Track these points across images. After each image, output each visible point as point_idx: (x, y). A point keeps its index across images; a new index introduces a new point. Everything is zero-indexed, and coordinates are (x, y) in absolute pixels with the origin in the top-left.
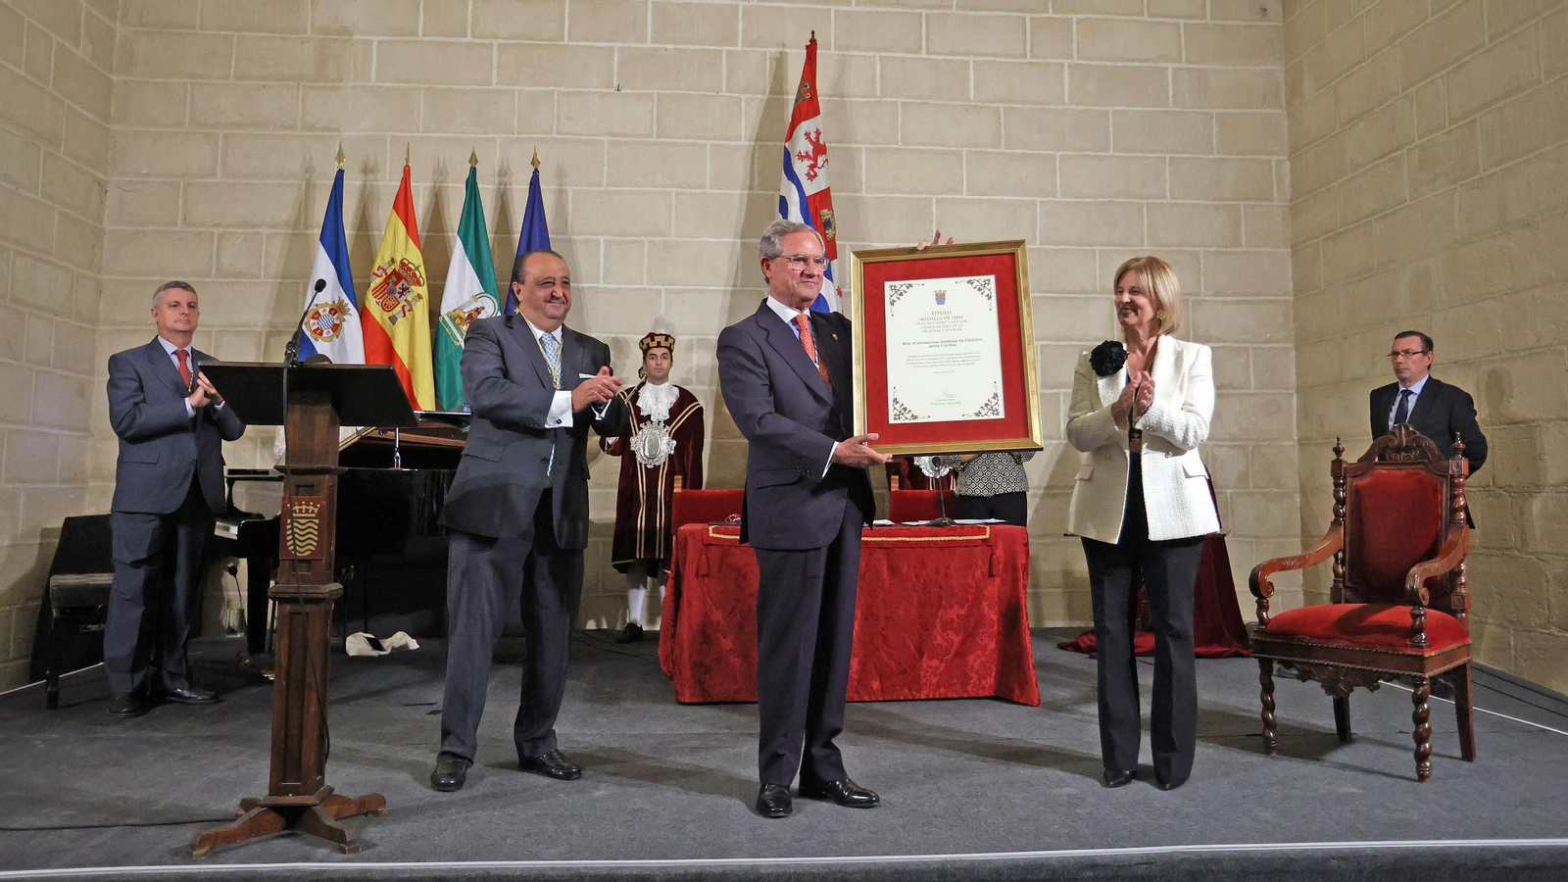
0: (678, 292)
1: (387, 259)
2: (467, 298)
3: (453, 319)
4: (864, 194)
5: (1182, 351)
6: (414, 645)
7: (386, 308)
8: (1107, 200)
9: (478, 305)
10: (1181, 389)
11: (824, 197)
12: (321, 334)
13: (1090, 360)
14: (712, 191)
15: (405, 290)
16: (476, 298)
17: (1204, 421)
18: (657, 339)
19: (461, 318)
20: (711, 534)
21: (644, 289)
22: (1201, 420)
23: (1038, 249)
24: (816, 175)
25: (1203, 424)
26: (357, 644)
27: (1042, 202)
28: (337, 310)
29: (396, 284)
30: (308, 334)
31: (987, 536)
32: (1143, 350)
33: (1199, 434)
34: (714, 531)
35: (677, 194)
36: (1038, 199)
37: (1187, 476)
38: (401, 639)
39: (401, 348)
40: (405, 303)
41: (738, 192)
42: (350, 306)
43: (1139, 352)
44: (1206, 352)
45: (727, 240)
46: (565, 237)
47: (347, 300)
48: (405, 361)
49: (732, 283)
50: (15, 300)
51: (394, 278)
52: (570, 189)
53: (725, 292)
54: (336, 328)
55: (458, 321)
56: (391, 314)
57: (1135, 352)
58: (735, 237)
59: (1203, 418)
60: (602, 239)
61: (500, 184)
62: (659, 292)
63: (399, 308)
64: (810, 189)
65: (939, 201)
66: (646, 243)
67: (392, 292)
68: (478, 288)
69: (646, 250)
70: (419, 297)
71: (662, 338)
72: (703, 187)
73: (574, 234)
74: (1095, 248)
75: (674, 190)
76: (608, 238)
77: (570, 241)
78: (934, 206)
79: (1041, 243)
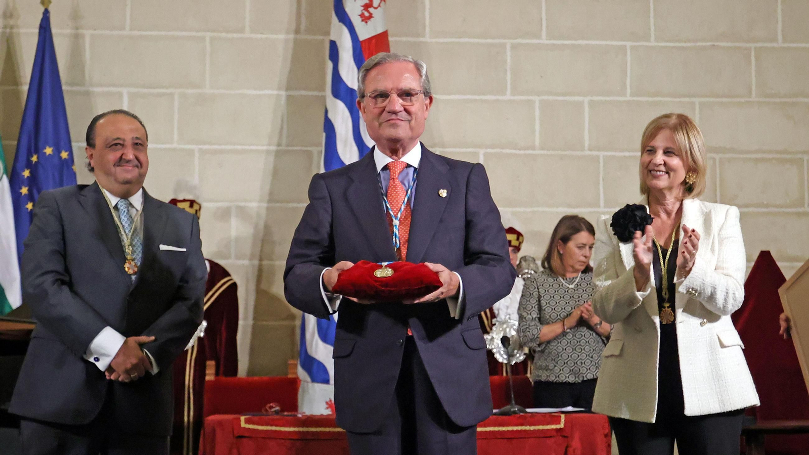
0: (215, 152)
4: (427, 39)
5: (710, 211)
8: (709, 44)
10: (713, 250)
11: (380, 41)
13: (612, 225)
14: (254, 36)
17: (738, 282)
20: (243, 425)
21: (174, 150)
22: (735, 281)
23: (628, 102)
24: (371, 16)
27: (632, 48)
31: (562, 426)
32: (668, 214)
34: (247, 421)
35: (212, 39)
36: (629, 44)
37: (723, 346)
41: (281, 37)
43: (663, 216)
44: (734, 211)
45: (270, 92)
49: (275, 140)
52: (87, 33)
53: (268, 152)
57: (659, 216)
58: (279, 89)
59: (736, 279)
61: (5, 27)
62: (191, 153)
64: (365, 32)
65: (514, 47)
66: (176, 97)
71: (186, 205)
72: (242, 30)
74: (693, 99)
75: (208, 35)
76: (133, 90)
77: (87, 94)
78: (509, 53)
79: (632, 95)
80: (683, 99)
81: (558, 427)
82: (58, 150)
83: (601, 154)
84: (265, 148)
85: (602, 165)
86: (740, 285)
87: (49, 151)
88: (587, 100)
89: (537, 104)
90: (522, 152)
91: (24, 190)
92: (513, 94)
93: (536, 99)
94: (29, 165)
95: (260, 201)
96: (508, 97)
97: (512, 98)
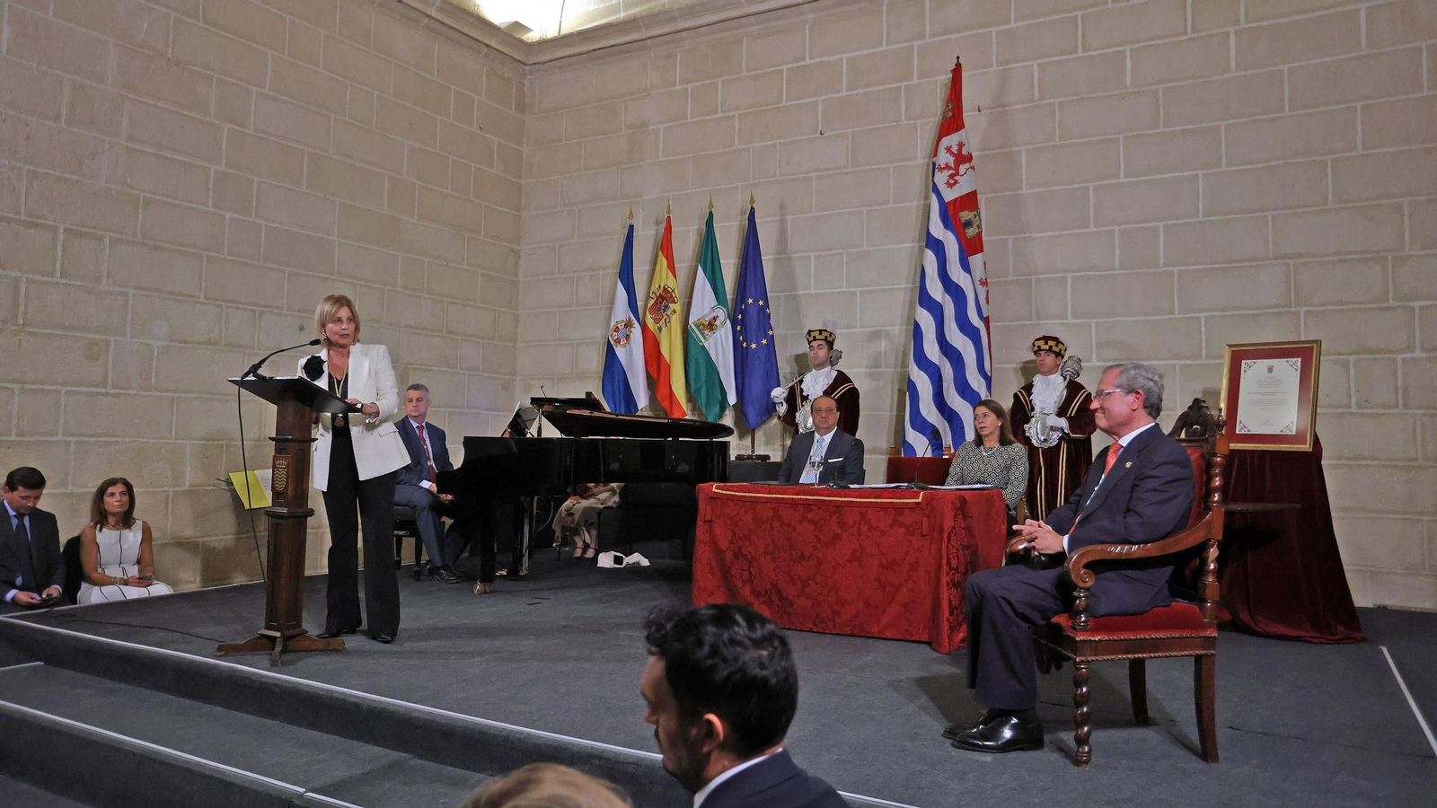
0: (870, 292)
1: (657, 286)
2: (707, 309)
3: (698, 326)
4: (1024, 191)
6: (645, 562)
7: (656, 321)
8: (1282, 162)
9: (714, 314)
12: (619, 342)
14: (896, 205)
15: (666, 307)
16: (713, 309)
19: (704, 325)
20: (714, 490)
21: (843, 292)
23: (1201, 222)
24: (956, 182)
26: (606, 560)
27: (1204, 175)
28: (628, 325)
29: (661, 303)
30: (612, 342)
31: (920, 500)
34: (717, 488)
35: (868, 211)
36: (1200, 173)
38: (636, 558)
39: (664, 350)
40: (666, 317)
41: (915, 204)
42: (635, 321)
45: (907, 245)
46: (786, 256)
47: (633, 318)
48: (667, 358)
49: (911, 281)
50: (449, 332)
51: (660, 300)
52: (789, 218)
53: (906, 288)
54: (627, 337)
55: (701, 327)
56: (659, 325)
58: (913, 242)
60: (812, 254)
61: (741, 221)
62: (854, 293)
63: (663, 320)
65: (1096, 189)
66: (845, 254)
67: (660, 309)
68: (714, 302)
69: (845, 259)
70: (674, 311)
72: (888, 203)
73: (792, 253)
74: (1266, 213)
75: (865, 209)
76: (817, 253)
77: (790, 258)
78: (1091, 193)
79: (1204, 216)
80: (1255, 215)
81: (917, 501)
82: (756, 301)
83: (1176, 269)
84: (904, 286)
85: (1176, 278)
87: (750, 301)
88: (1161, 224)
89: (1117, 233)
90: (1104, 273)
91: (739, 328)
92: (1095, 226)
93: (1116, 228)
94: (742, 312)
95: (901, 325)
96: (1092, 229)
97: (1096, 230)
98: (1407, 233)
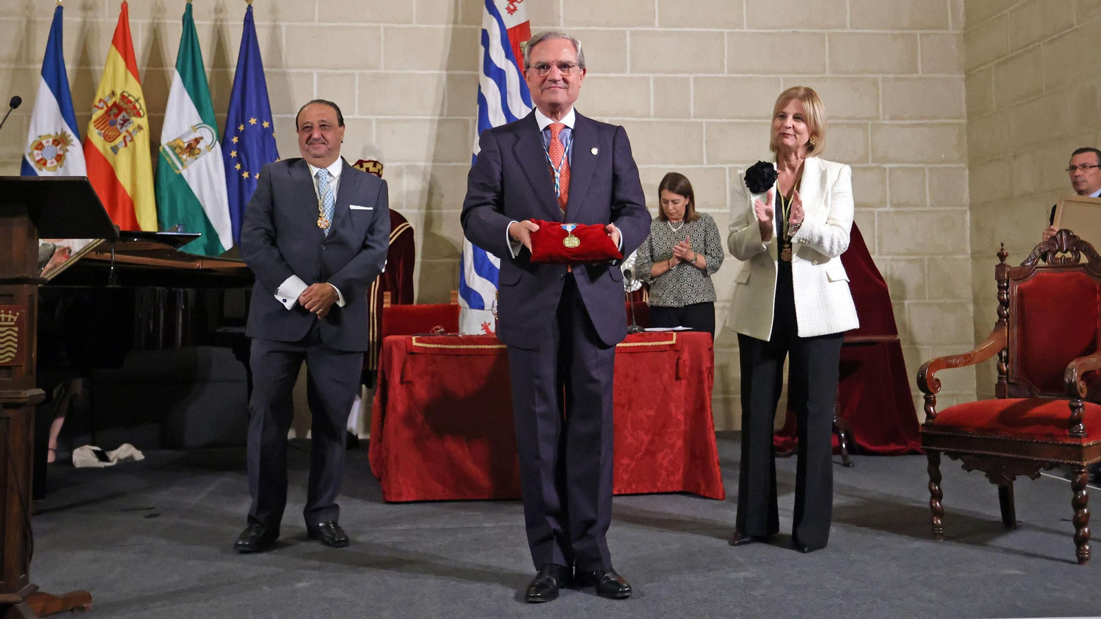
0: (387, 121)
1: (108, 92)
2: (186, 128)
3: (173, 148)
5: (826, 170)
6: (139, 456)
7: (108, 139)
8: (791, 30)
9: (197, 135)
10: (826, 204)
11: (523, 30)
12: (45, 164)
13: (745, 179)
14: (420, 26)
15: (125, 121)
16: (195, 128)
17: (845, 232)
18: (365, 165)
19: (181, 148)
20: (414, 343)
21: (356, 119)
22: (842, 231)
23: (725, 78)
24: (515, 9)
25: (844, 234)
26: (84, 456)
27: (729, 34)
28: (60, 141)
29: (116, 115)
30: (32, 163)
31: (674, 342)
32: (792, 168)
33: (842, 243)
34: (418, 341)
35: (385, 29)
36: (726, 31)
37: (830, 281)
38: (126, 451)
39: (123, 177)
40: (126, 134)
41: (443, 26)
42: (73, 137)
43: (788, 170)
44: (847, 170)
45: (433, 72)
46: (280, 70)
47: (69, 132)
48: (128, 189)
49: (438, 111)
51: (115, 111)
52: (284, 25)
53: (432, 121)
55: (178, 150)
56: (113, 144)
57: (784, 170)
58: (441, 69)
59: (844, 230)
60: (315, 72)
61: (216, 20)
62: (369, 122)
63: (120, 139)
64: (511, 22)
65: (633, 34)
66: (357, 76)
67: (113, 123)
68: (196, 118)
69: (357, 83)
70: (140, 128)
71: (370, 165)
72: (409, 22)
73: (287, 68)
74: (779, 76)
75: (382, 25)
76: (321, 71)
77: (284, 74)
78: (628, 38)
79: (728, 73)
80: (770, 76)
81: (671, 343)
82: (260, 121)
83: (704, 121)
84: (429, 118)
85: (704, 129)
86: (846, 234)
87: (253, 121)
88: (692, 76)
89: (651, 81)
90: (640, 120)
91: (234, 154)
92: (632, 72)
93: (651, 76)
94: (237, 133)
95: (426, 161)
96: (628, 74)
97: (632, 75)
98: (881, 105)
